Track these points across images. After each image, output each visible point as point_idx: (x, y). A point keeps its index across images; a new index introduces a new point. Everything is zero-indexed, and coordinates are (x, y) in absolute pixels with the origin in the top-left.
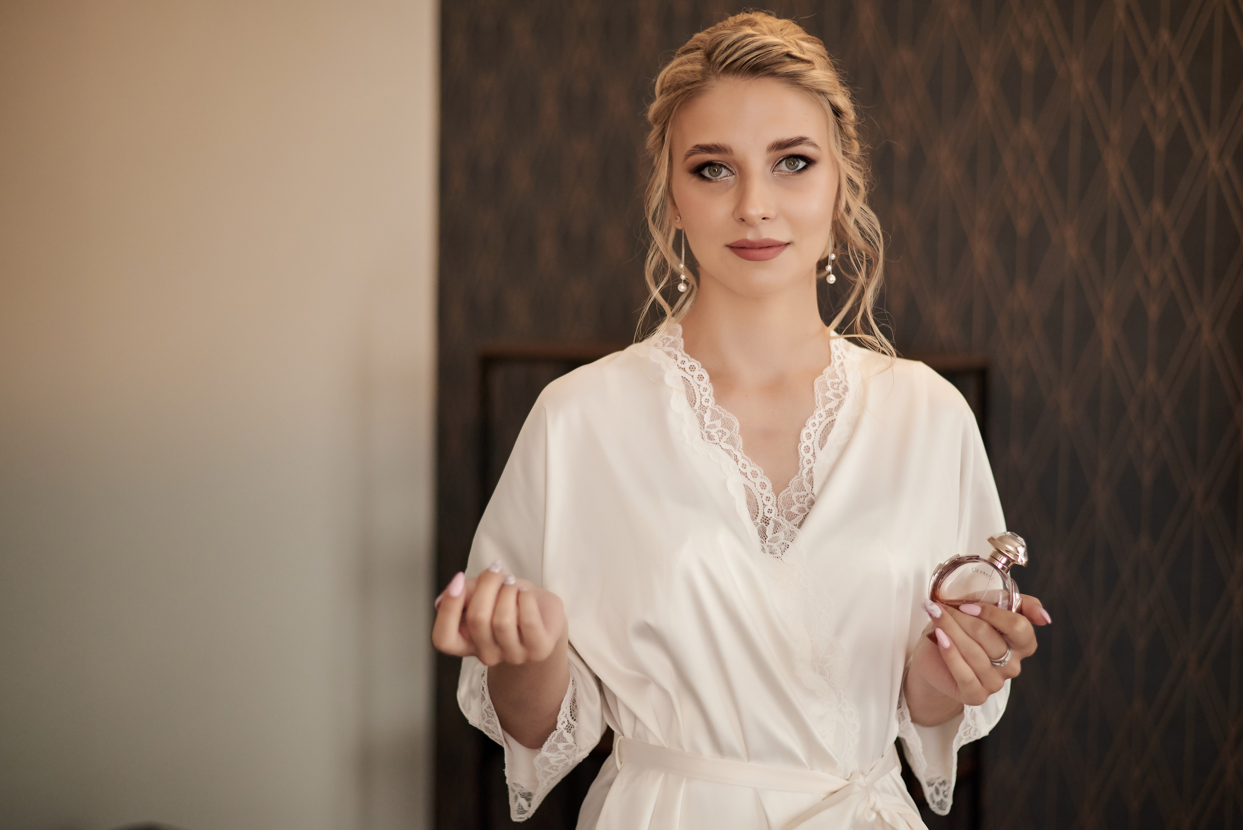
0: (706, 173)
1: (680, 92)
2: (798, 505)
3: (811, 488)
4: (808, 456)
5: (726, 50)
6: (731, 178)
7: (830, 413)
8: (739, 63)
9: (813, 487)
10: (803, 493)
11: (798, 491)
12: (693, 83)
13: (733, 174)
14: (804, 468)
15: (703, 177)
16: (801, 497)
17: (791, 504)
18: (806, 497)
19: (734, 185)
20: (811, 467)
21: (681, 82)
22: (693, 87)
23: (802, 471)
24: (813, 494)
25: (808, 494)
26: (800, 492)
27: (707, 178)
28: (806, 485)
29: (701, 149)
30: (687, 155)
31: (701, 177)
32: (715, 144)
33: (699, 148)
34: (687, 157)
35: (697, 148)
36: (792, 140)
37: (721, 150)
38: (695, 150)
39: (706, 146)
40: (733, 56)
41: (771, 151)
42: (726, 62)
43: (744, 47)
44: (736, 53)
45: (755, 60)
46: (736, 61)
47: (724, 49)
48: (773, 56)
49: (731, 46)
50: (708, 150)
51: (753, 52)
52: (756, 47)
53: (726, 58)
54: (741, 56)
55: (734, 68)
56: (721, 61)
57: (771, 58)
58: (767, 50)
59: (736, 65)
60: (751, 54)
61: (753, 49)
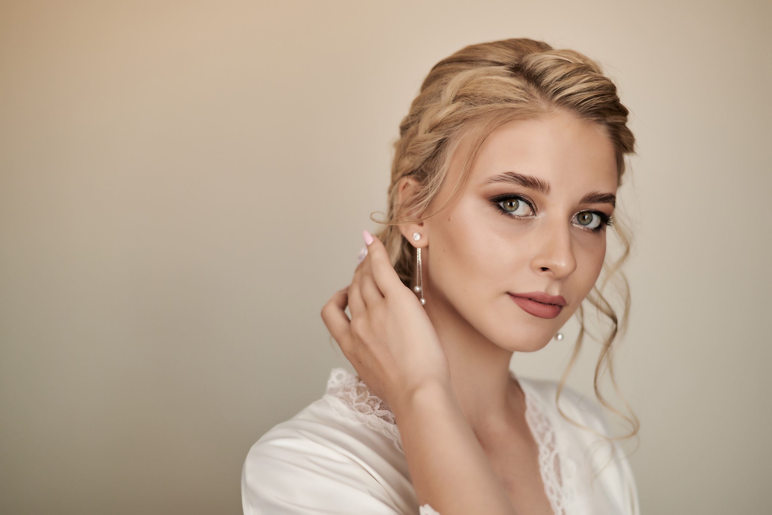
5: (562, 78)
8: (578, 97)
13: (535, 214)
29: (515, 178)
30: (492, 179)
31: (500, 210)
32: (533, 176)
33: (514, 177)
34: (492, 181)
35: (511, 175)
36: (604, 196)
37: (537, 186)
38: (507, 177)
39: (522, 176)
40: (572, 88)
41: (583, 202)
42: (563, 93)
43: (584, 82)
44: (575, 86)
45: (596, 101)
46: (575, 94)
47: (560, 77)
48: (610, 102)
49: (569, 76)
50: (523, 181)
51: (594, 90)
52: (598, 86)
53: (564, 88)
54: (582, 91)
55: (571, 101)
56: (556, 89)
57: (608, 102)
58: (606, 93)
59: (573, 99)
60: (591, 92)
61: (595, 88)
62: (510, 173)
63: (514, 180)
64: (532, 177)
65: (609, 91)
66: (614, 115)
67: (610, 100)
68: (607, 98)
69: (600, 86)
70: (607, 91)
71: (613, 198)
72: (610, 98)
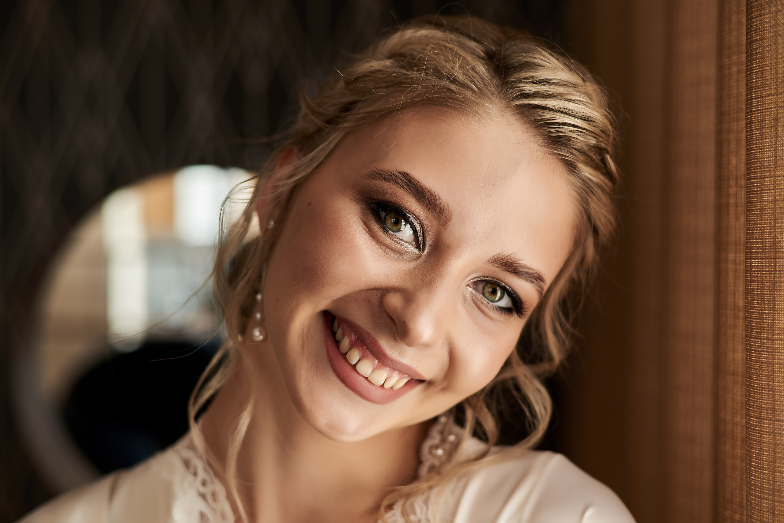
29: (409, 184)
30: (380, 174)
32: (435, 193)
33: (408, 181)
34: (379, 177)
35: (405, 178)
36: (528, 270)
37: (436, 208)
38: (399, 179)
39: (419, 185)
40: (546, 100)
41: (493, 263)
42: (531, 99)
43: (568, 100)
44: (551, 99)
45: (571, 131)
46: (545, 109)
47: (538, 79)
48: (591, 144)
49: (551, 84)
50: (418, 192)
51: (575, 116)
52: (584, 114)
53: (535, 95)
54: (559, 109)
55: (537, 116)
56: (524, 92)
57: (588, 143)
58: (591, 130)
59: (543, 114)
60: (570, 117)
61: (579, 114)
63: (407, 185)
64: (433, 193)
65: (597, 130)
66: (592, 167)
67: (593, 141)
68: (591, 138)
69: (586, 115)
70: (594, 128)
71: (540, 280)
72: (595, 140)
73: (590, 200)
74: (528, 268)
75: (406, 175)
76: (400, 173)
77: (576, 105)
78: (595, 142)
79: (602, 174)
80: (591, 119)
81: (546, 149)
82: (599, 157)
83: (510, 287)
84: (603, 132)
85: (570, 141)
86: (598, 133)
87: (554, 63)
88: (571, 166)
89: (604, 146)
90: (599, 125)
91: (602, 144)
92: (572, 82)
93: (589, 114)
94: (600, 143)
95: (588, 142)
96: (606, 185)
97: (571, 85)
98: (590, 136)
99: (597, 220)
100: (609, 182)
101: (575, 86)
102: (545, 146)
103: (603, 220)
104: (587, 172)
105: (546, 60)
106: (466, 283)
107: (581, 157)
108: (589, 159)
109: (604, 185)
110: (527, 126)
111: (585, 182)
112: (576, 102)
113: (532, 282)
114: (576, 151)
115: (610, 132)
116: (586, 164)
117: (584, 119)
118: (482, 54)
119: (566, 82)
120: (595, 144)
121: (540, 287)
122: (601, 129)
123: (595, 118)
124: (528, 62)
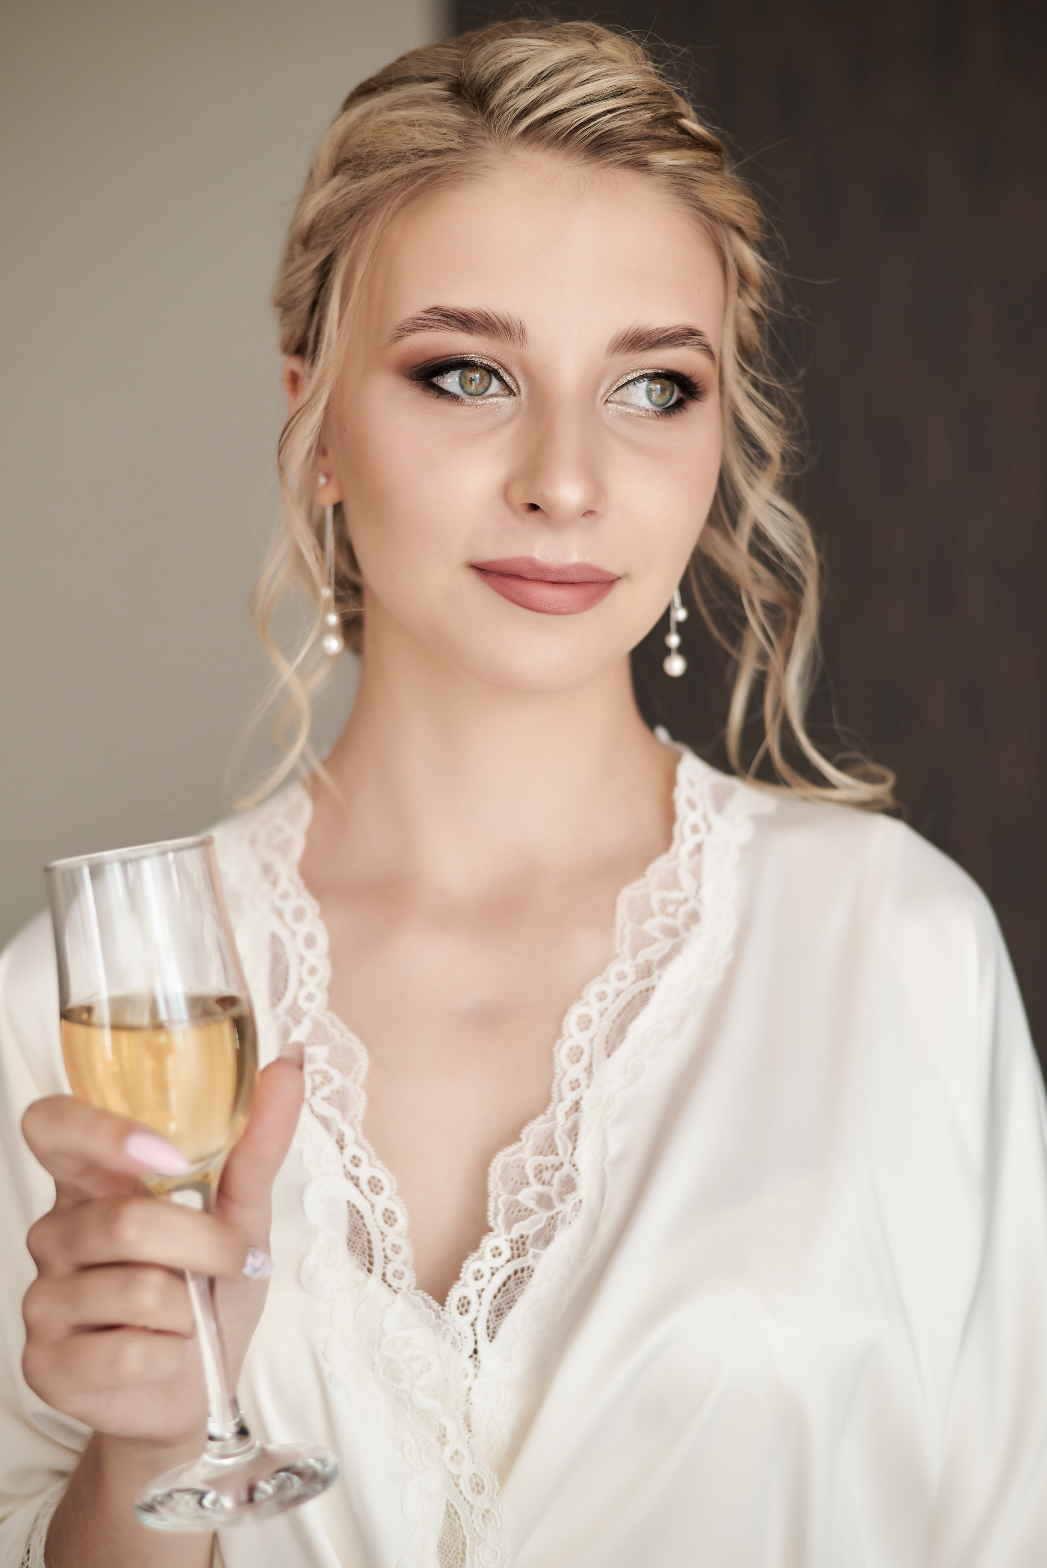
0: (451, 382)
1: (400, 170)
2: (536, 1187)
3: (570, 1150)
4: (576, 1071)
5: (533, 84)
6: (506, 402)
7: (646, 971)
8: (567, 120)
9: (574, 1148)
10: (551, 1160)
11: (541, 1153)
12: (438, 153)
13: (511, 393)
14: (561, 1100)
15: (442, 393)
16: (547, 1169)
17: (522, 1184)
18: (557, 1169)
19: (510, 420)
20: (576, 1098)
21: (404, 147)
22: (442, 162)
23: (556, 1106)
24: (574, 1166)
25: (562, 1164)
26: (545, 1156)
27: (448, 393)
28: (561, 1139)
29: (445, 319)
30: (402, 330)
31: (432, 391)
32: (485, 310)
33: (442, 315)
34: (403, 334)
35: (436, 314)
36: (668, 333)
37: (497, 328)
38: (429, 320)
39: (461, 313)
40: (553, 101)
41: (616, 351)
42: (533, 114)
43: (581, 84)
44: (560, 96)
45: (608, 121)
46: (560, 114)
47: (528, 81)
48: (647, 120)
49: (548, 76)
50: (463, 323)
51: (604, 99)
52: (612, 89)
53: (535, 105)
54: (575, 104)
55: (552, 131)
56: (519, 110)
57: (642, 122)
58: (635, 102)
59: (558, 124)
60: (597, 104)
61: (606, 92)
62: (435, 308)
63: (443, 322)
64: (482, 312)
65: (644, 98)
66: (668, 149)
67: (647, 115)
68: (641, 113)
69: (616, 87)
70: (639, 97)
71: (695, 335)
72: (648, 112)
73: (695, 192)
74: (666, 330)
75: (436, 310)
76: (426, 312)
77: (595, 83)
78: (650, 115)
79: (689, 148)
80: (627, 89)
81: (593, 166)
82: (672, 129)
83: (662, 369)
84: (655, 94)
85: (613, 135)
86: (648, 101)
87: (539, 46)
88: (641, 166)
89: (667, 111)
90: (643, 89)
91: (662, 111)
92: (574, 55)
93: (620, 84)
94: (659, 112)
95: (639, 121)
96: (706, 160)
97: (577, 60)
98: (638, 110)
99: (726, 212)
100: (706, 153)
101: (582, 59)
102: (588, 163)
103: (734, 207)
104: (664, 159)
105: (526, 48)
106: (601, 400)
107: (645, 145)
108: (659, 141)
109: (700, 161)
110: (551, 151)
111: (672, 173)
112: (593, 80)
113: (684, 344)
114: (635, 142)
115: (664, 88)
116: (659, 150)
117: (618, 93)
118: (445, 93)
119: (567, 60)
120: (651, 117)
121: (700, 344)
122: (649, 92)
123: (631, 85)
124: (504, 67)
